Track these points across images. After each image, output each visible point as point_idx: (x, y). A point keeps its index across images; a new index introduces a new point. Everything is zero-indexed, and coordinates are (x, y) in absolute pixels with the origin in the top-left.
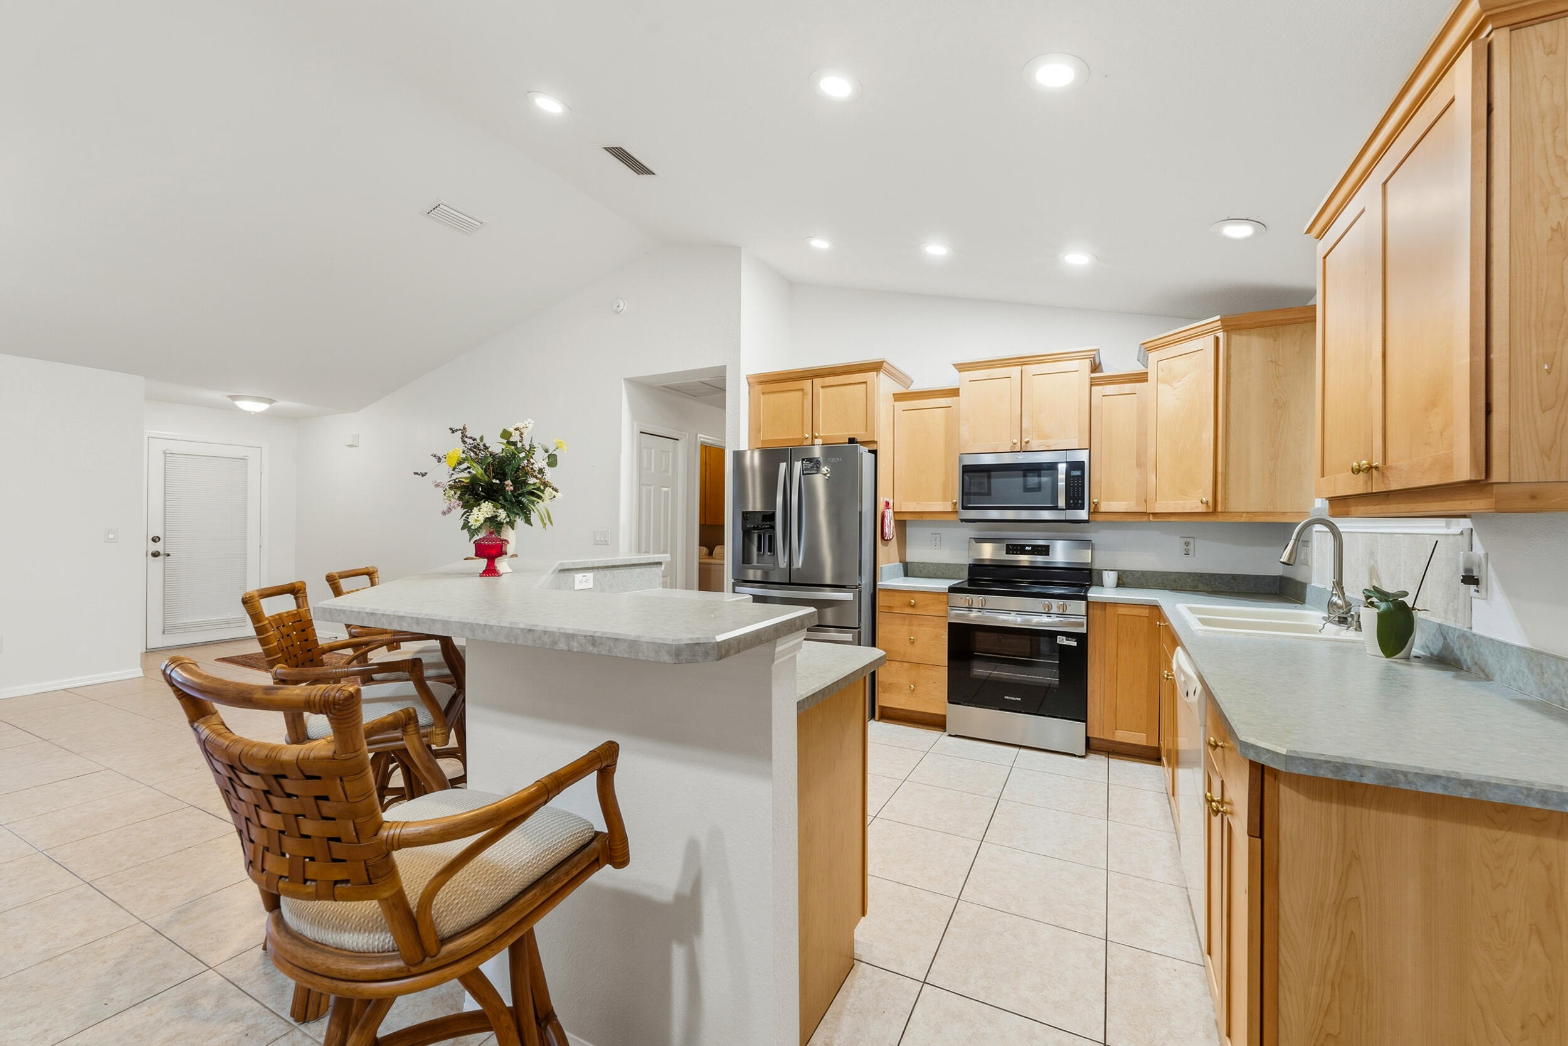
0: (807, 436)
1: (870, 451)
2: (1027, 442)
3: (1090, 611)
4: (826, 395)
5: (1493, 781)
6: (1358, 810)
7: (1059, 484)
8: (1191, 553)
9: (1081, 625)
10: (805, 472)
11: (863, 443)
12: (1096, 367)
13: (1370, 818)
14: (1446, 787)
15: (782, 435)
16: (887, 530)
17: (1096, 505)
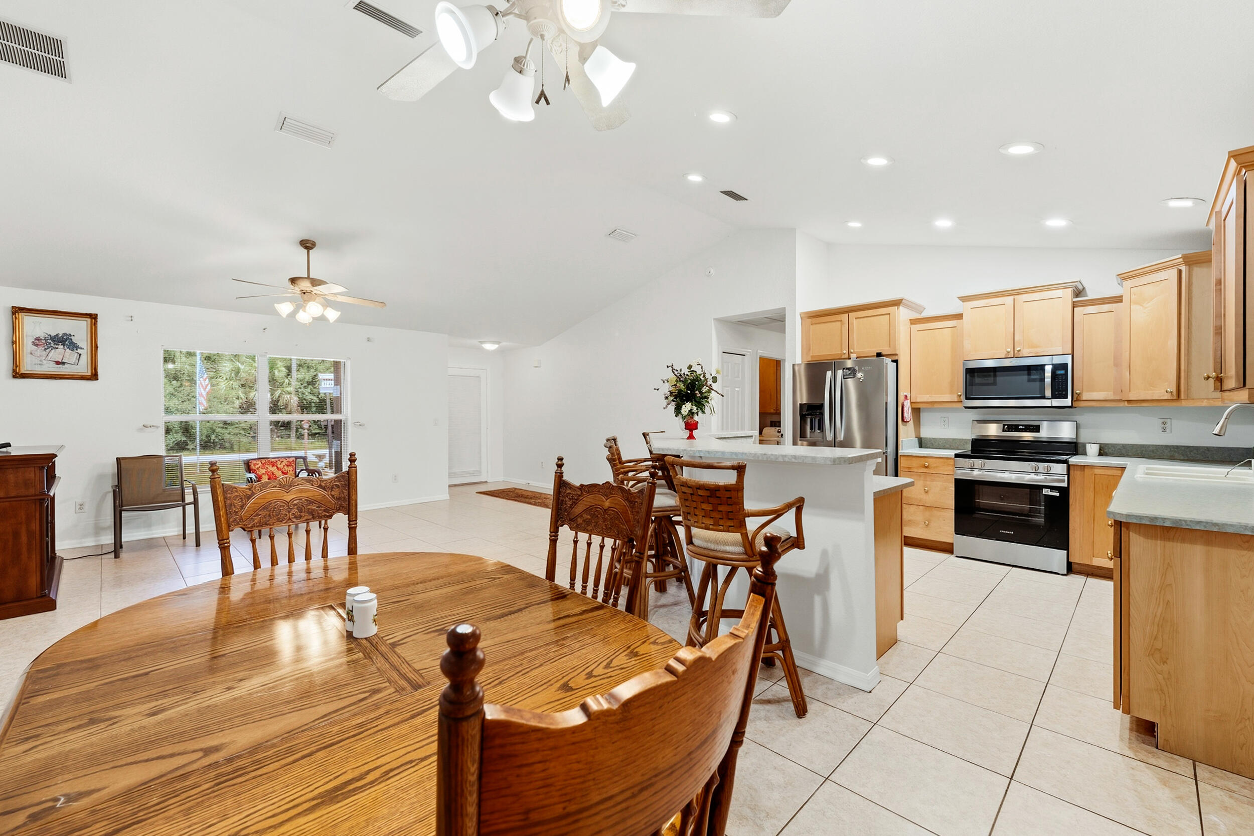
0: (845, 352)
1: (893, 361)
2: (1019, 351)
3: (1071, 472)
4: (857, 323)
5: (1228, 523)
6: (1171, 543)
7: (1046, 380)
8: (1168, 430)
9: (1063, 481)
10: (845, 377)
11: (887, 356)
12: (1078, 293)
13: (1177, 548)
14: (1205, 527)
15: (824, 351)
16: (906, 415)
17: (1079, 395)
